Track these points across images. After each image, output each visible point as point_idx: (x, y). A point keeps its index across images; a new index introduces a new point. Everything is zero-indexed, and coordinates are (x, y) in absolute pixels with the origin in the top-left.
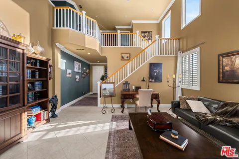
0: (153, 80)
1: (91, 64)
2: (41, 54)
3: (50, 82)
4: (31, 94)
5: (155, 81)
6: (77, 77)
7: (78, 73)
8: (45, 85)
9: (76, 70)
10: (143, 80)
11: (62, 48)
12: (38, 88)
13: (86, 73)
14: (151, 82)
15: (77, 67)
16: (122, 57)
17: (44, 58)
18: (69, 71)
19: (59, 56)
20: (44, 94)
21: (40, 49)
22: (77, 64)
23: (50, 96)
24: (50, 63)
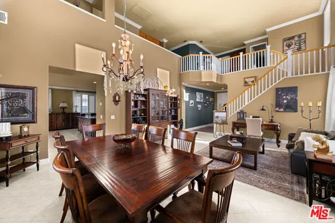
0: (282, 110)
1: (215, 91)
2: (175, 93)
3: (179, 110)
4: (170, 117)
5: (285, 111)
6: (199, 106)
7: (199, 103)
8: (176, 112)
9: (198, 100)
10: (263, 109)
11: (186, 85)
12: (173, 114)
13: (209, 101)
14: (277, 111)
15: (199, 97)
16: (246, 82)
17: (176, 96)
18: (192, 101)
19: (184, 91)
20: (175, 117)
21: (174, 90)
22: (198, 95)
23: (179, 119)
24: (179, 98)
